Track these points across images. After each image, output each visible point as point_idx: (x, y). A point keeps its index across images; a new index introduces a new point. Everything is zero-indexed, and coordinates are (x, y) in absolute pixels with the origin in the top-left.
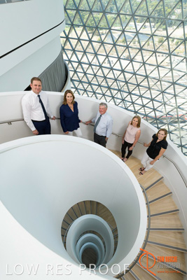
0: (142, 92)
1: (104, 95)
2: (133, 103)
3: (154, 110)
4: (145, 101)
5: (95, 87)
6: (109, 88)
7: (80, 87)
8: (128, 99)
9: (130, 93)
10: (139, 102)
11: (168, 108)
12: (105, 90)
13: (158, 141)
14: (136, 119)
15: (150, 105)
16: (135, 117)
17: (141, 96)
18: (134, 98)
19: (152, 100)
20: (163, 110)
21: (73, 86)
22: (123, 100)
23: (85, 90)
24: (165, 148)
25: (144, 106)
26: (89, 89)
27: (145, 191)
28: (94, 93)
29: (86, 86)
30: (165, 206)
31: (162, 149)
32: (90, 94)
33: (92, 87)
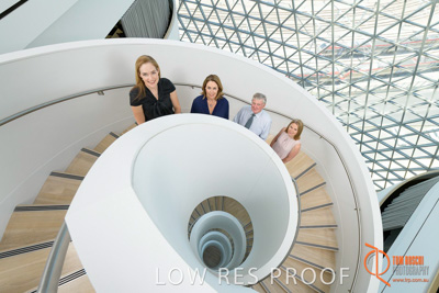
0: (286, 37)
1: (228, 41)
2: (271, 54)
3: (301, 66)
4: (290, 52)
5: (214, 28)
6: (236, 30)
7: (192, 27)
8: (265, 48)
9: (267, 39)
10: (280, 52)
12: (229, 33)
17: (283, 44)
18: (273, 46)
19: (299, 50)
20: (314, 66)
21: (180, 26)
22: (257, 50)
23: (200, 34)
25: (287, 60)
26: (206, 31)
27: (295, 180)
28: (214, 37)
29: (200, 27)
30: (316, 199)
32: (207, 40)
33: (209, 28)
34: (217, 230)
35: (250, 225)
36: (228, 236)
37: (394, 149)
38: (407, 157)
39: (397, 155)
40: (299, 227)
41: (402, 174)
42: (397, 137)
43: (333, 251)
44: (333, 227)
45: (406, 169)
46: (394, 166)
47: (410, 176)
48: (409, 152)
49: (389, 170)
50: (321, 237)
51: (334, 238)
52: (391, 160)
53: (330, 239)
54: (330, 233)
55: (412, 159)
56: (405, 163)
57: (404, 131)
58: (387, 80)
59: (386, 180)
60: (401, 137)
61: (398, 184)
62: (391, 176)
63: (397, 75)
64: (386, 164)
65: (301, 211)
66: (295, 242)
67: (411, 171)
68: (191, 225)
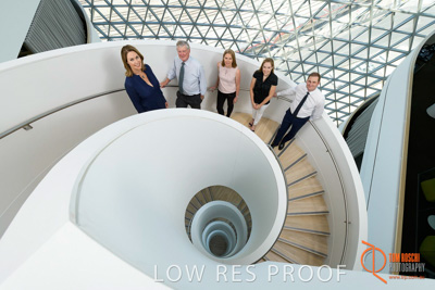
1: (157, 37)
2: (204, 39)
3: (235, 41)
4: (220, 31)
5: (138, 28)
6: (161, 23)
8: (195, 34)
9: (195, 24)
10: (211, 34)
11: (252, 33)
13: (265, 78)
14: (229, 56)
15: (227, 35)
16: (226, 53)
17: (212, 25)
18: (203, 30)
19: (228, 26)
20: (246, 39)
21: (101, 35)
22: (188, 38)
23: (124, 37)
24: (276, 84)
25: (220, 39)
26: (130, 33)
28: (141, 37)
31: (273, 88)
34: (214, 220)
35: (243, 202)
36: (226, 221)
37: (335, 91)
38: (346, 95)
39: (339, 96)
40: (287, 186)
41: (347, 110)
42: (334, 80)
43: (320, 195)
44: (313, 174)
45: (349, 105)
46: (339, 105)
47: (353, 110)
48: (346, 90)
49: (337, 111)
50: (307, 187)
51: (318, 183)
52: (335, 101)
53: (315, 186)
54: (312, 180)
55: (350, 95)
56: (346, 100)
57: (338, 73)
58: (311, 34)
59: (337, 119)
60: (337, 80)
61: (347, 119)
62: (340, 115)
63: (317, 27)
64: (333, 106)
65: (284, 171)
66: (288, 200)
67: (352, 105)
68: (188, 227)
